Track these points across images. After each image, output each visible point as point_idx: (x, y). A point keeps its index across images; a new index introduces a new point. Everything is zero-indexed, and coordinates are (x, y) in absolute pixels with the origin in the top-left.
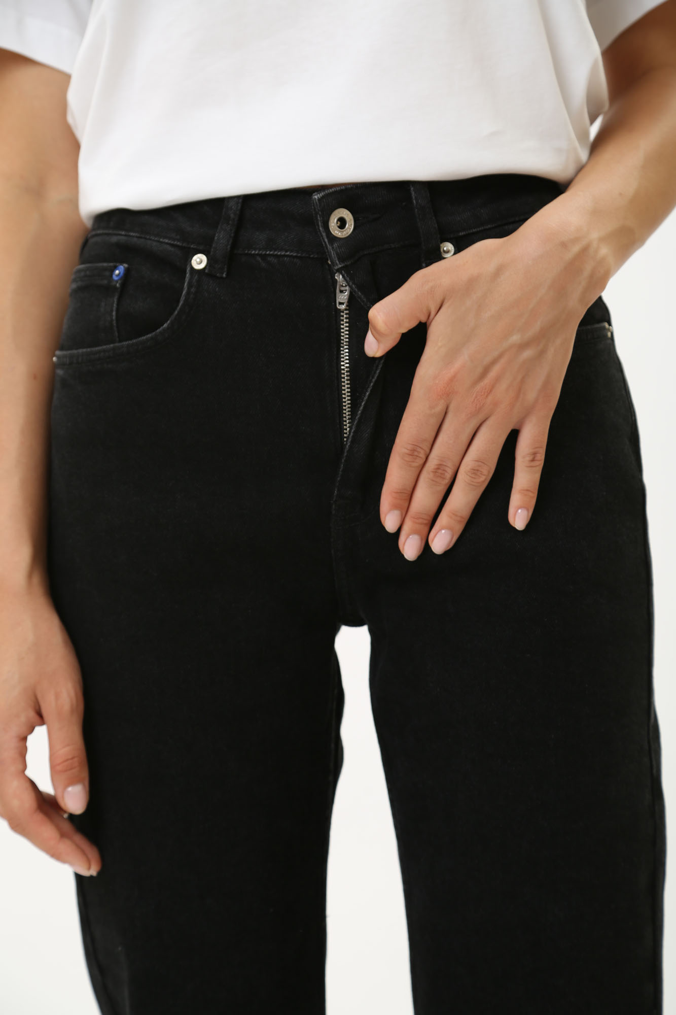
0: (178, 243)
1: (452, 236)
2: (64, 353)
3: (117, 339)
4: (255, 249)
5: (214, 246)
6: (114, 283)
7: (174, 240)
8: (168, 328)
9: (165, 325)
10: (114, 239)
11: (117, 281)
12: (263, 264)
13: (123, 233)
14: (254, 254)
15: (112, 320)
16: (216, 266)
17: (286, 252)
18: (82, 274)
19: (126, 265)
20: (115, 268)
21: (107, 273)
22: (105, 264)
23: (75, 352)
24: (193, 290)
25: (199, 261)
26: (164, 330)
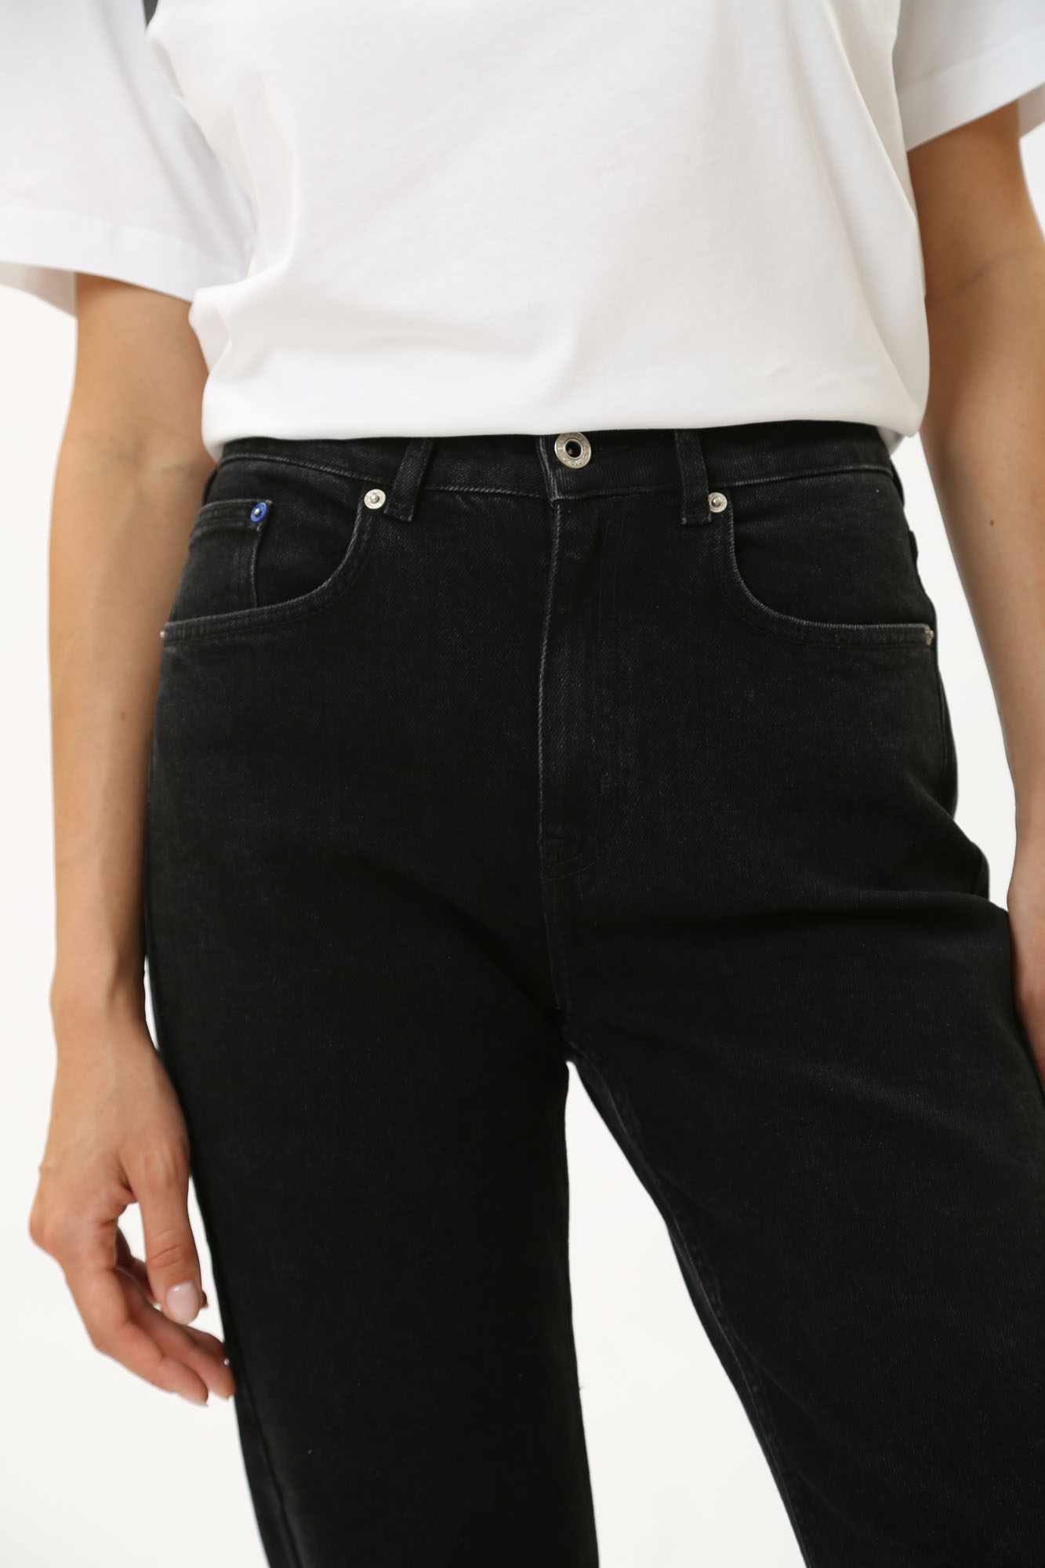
0: (346, 474)
1: (725, 485)
2: (179, 623)
3: (256, 603)
4: (454, 485)
5: (397, 478)
6: (252, 526)
7: (340, 469)
8: (329, 588)
9: (325, 584)
10: (253, 466)
11: (257, 523)
12: (465, 506)
13: (265, 457)
14: (452, 491)
15: (249, 576)
16: (399, 505)
17: (497, 489)
18: (209, 515)
19: (270, 502)
20: (255, 505)
21: (243, 513)
22: (240, 501)
23: (195, 620)
24: (365, 537)
25: (375, 499)
26: (322, 590)
